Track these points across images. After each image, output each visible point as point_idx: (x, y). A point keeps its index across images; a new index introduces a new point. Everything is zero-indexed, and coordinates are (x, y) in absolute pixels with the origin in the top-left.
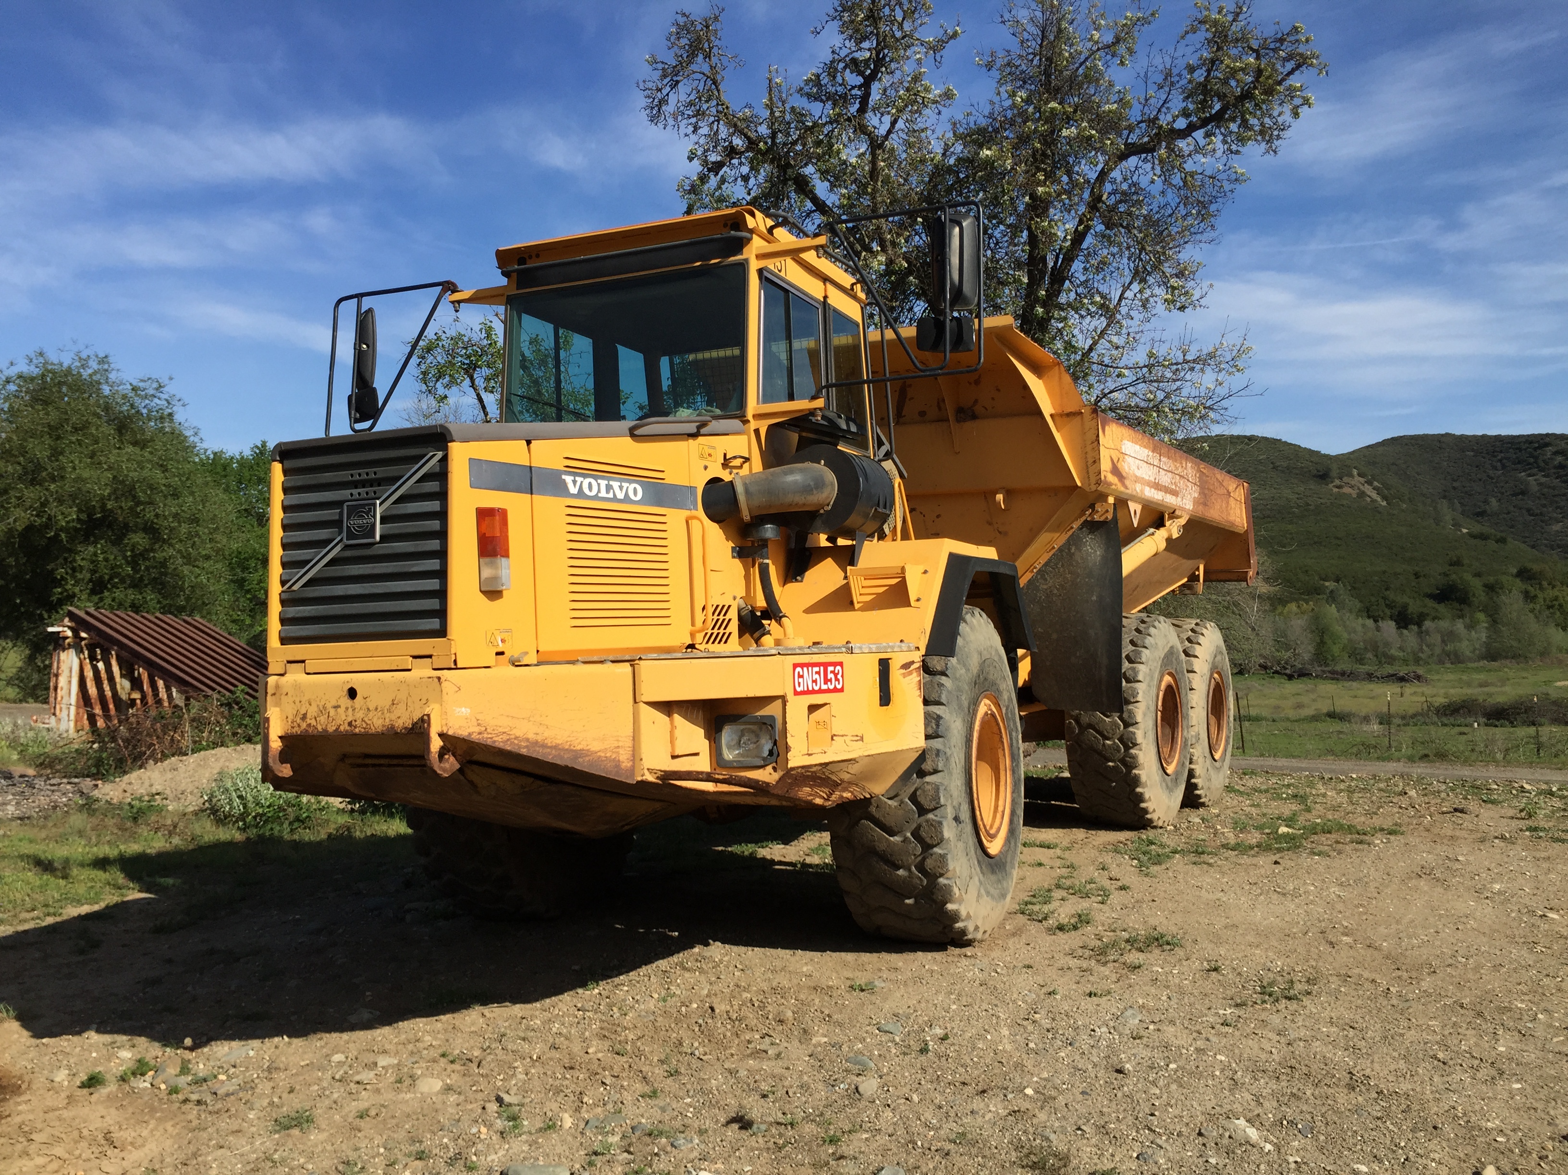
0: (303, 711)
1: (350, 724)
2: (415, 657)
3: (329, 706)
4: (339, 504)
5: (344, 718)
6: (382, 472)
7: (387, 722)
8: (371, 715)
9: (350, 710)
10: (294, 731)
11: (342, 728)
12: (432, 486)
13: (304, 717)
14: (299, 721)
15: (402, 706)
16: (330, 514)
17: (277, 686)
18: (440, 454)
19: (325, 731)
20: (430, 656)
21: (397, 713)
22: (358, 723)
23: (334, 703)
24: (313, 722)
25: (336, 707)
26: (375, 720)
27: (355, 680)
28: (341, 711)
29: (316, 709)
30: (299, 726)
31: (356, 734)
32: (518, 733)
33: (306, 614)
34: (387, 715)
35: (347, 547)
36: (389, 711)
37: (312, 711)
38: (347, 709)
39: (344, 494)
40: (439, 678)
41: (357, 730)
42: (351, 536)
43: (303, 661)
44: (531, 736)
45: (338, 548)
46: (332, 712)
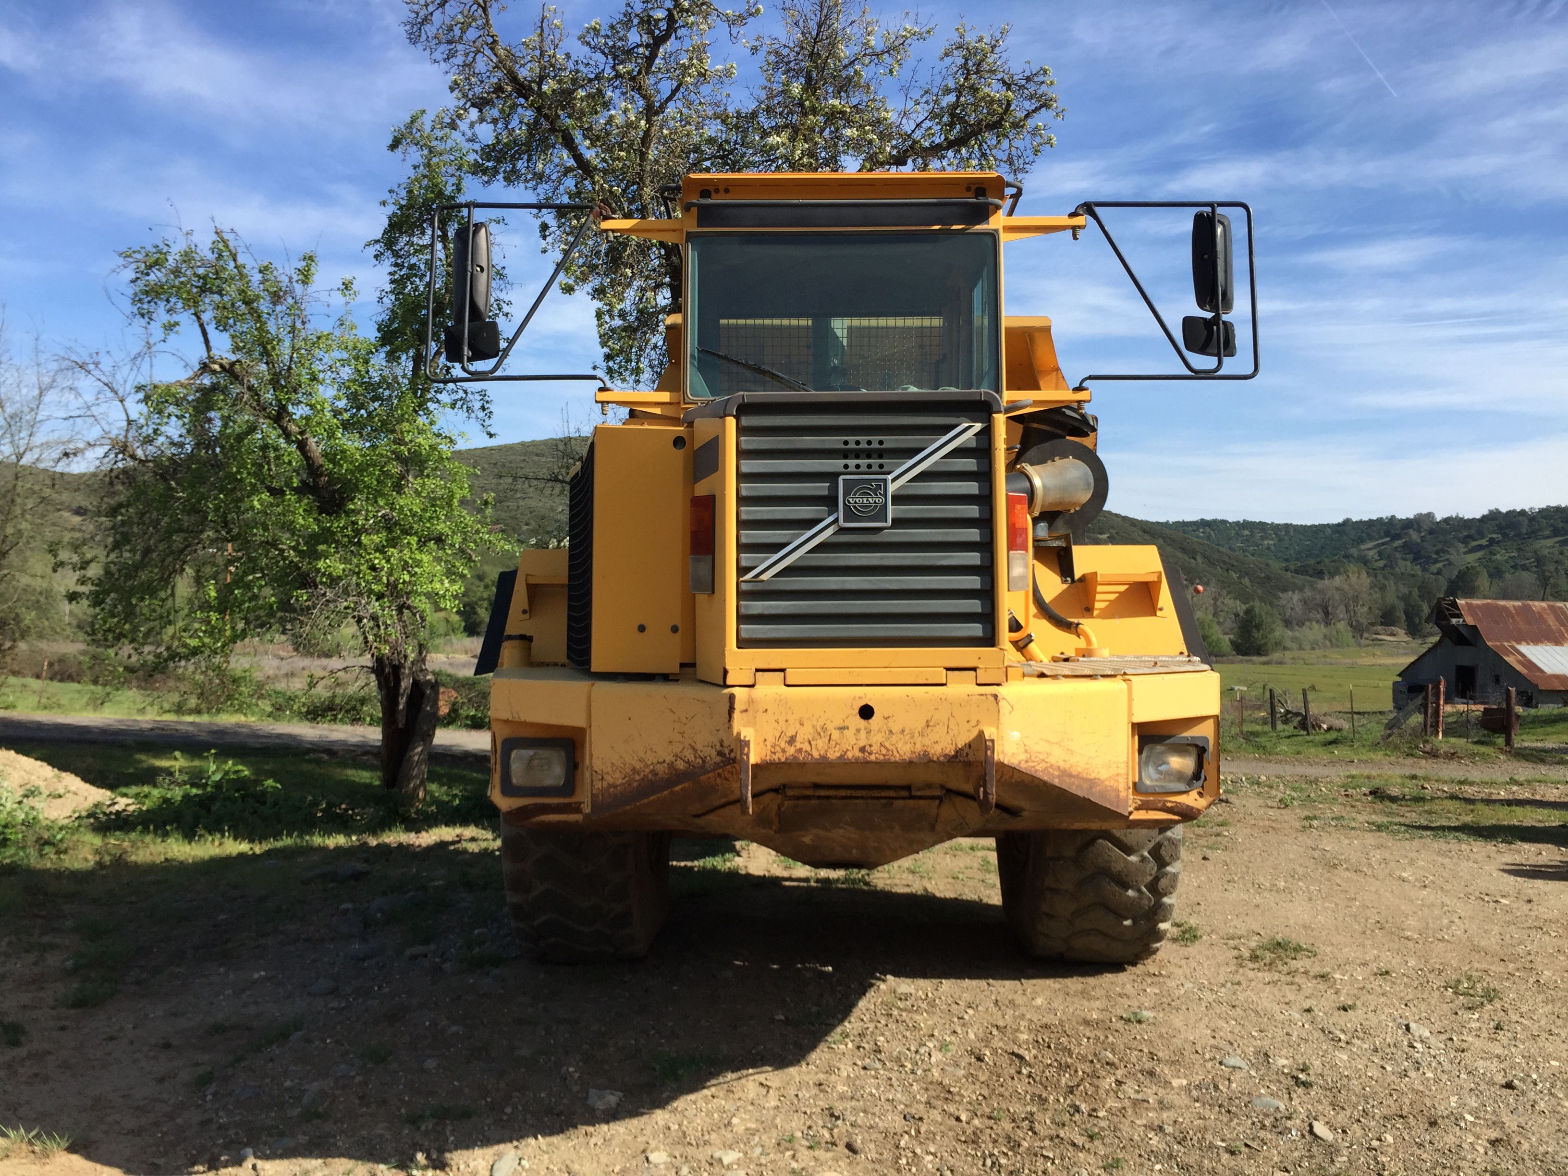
0: (790, 733)
1: (862, 749)
2: (948, 669)
3: (830, 727)
4: (832, 477)
5: (853, 741)
6: (891, 441)
7: (919, 748)
8: (894, 739)
9: (863, 732)
10: (776, 757)
11: (850, 755)
12: (969, 464)
13: (792, 740)
14: (783, 745)
15: (941, 730)
16: (821, 488)
17: (751, 701)
18: (978, 426)
19: (824, 758)
20: (974, 669)
21: (933, 737)
22: (875, 749)
23: (838, 723)
24: (806, 747)
25: (842, 729)
26: (900, 746)
27: (870, 695)
28: (849, 734)
29: (811, 730)
30: (784, 751)
31: (871, 762)
32: (1052, 760)
33: (780, 611)
34: (918, 740)
35: (842, 530)
36: (921, 734)
37: (805, 733)
38: (858, 730)
39: (835, 465)
40: (995, 696)
41: (873, 758)
42: (850, 515)
43: (783, 670)
44: (1061, 764)
45: (830, 531)
46: (836, 735)
